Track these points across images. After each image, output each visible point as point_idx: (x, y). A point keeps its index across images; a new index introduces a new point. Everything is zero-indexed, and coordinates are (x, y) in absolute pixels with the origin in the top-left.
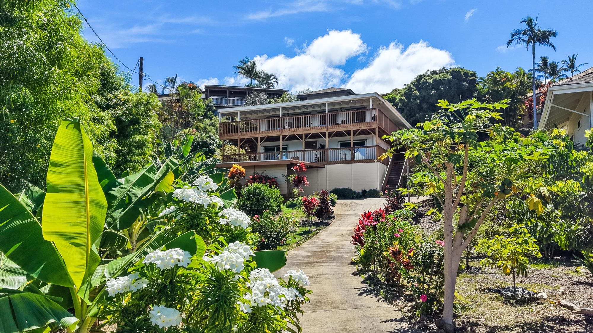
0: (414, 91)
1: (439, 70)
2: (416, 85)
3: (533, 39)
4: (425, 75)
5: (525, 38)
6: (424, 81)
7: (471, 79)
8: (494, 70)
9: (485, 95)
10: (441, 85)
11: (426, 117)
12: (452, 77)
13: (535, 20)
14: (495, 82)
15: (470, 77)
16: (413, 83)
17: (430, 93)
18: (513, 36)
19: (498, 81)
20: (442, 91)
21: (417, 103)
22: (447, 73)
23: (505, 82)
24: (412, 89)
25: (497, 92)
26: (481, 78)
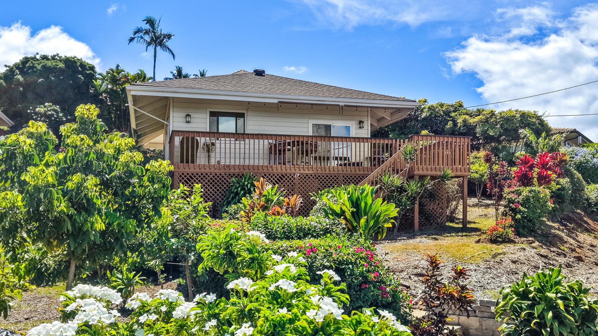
0: (17, 74)
1: (51, 56)
2: (21, 68)
3: (155, 42)
4: (34, 59)
5: (147, 38)
6: (31, 65)
7: (88, 72)
8: (114, 68)
9: (102, 93)
10: (52, 73)
11: (30, 109)
12: (66, 66)
13: (157, 22)
14: (114, 80)
15: (88, 70)
16: (17, 66)
17: (37, 81)
18: (135, 33)
19: (118, 80)
20: (51, 81)
21: (20, 91)
22: (60, 61)
23: (124, 83)
24: (14, 72)
25: (116, 92)
26: (100, 74)
